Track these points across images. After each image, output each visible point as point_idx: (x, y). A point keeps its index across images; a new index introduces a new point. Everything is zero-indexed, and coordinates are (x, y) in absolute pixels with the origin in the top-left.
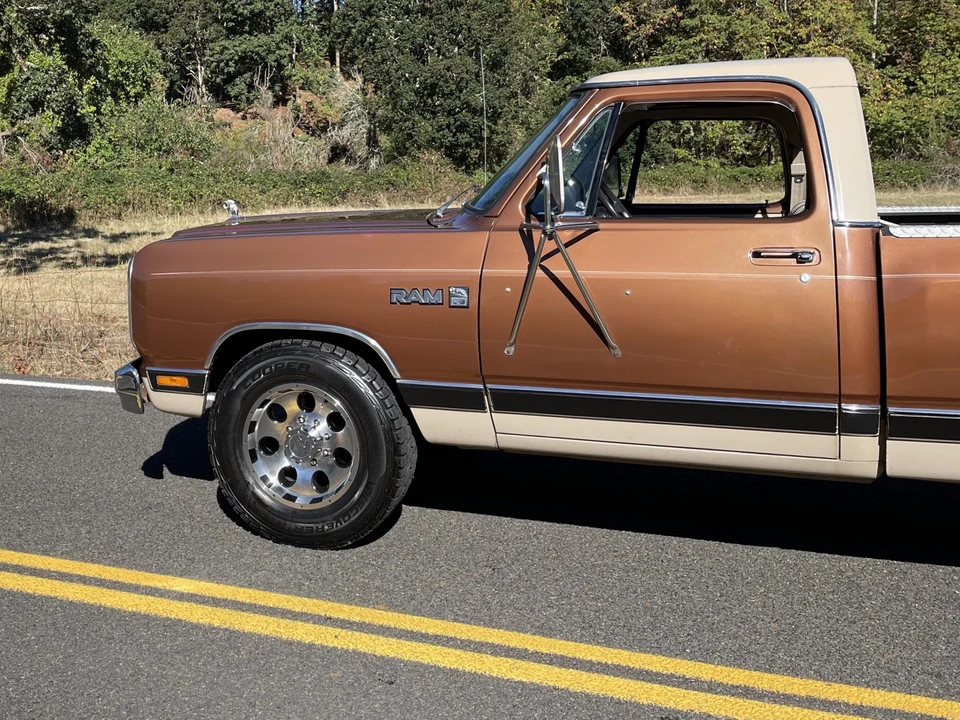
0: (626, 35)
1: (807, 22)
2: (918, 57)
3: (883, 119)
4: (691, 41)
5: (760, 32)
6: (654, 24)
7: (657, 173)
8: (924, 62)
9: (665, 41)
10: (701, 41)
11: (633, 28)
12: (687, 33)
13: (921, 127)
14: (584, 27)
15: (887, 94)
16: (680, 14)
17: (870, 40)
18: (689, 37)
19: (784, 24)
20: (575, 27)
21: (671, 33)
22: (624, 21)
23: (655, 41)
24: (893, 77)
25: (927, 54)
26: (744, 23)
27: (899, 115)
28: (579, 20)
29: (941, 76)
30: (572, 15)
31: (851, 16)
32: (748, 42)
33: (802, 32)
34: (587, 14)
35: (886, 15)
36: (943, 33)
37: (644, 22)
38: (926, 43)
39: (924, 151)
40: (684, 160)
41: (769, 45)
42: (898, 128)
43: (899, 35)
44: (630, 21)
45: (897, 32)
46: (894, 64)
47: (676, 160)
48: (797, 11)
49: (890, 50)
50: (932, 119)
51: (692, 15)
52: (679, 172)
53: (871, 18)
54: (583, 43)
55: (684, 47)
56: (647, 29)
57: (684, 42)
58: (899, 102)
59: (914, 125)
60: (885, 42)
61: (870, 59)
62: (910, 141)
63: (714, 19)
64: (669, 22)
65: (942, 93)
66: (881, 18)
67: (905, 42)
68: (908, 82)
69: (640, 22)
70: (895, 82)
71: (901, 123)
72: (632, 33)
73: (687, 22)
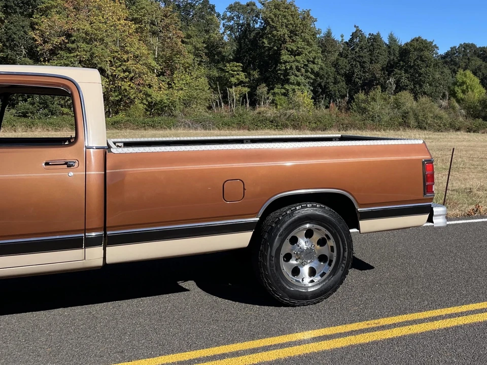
0: (37, 48)
1: (127, 52)
2: (173, 74)
3: (158, 99)
4: (72, 55)
5: (106, 54)
6: (52, 44)
7: (52, 120)
8: (175, 76)
9: (59, 53)
10: (77, 55)
11: (41, 45)
12: (70, 51)
13: (173, 103)
14: (13, 41)
15: (160, 88)
16: (66, 41)
17: (154, 63)
18: (70, 53)
19: (117, 52)
20: (8, 40)
21: (61, 49)
22: (36, 40)
23: (53, 52)
24: (163, 81)
25: (176, 72)
26: (98, 49)
27: (165, 97)
28: (10, 36)
29: (181, 82)
30: (6, 33)
31: (146, 52)
32: (100, 59)
33: (125, 57)
34: (15, 34)
35: (161, 54)
36: (183, 64)
37: (47, 42)
38: (176, 68)
39: (174, 113)
40: (67, 114)
41: (110, 61)
42: (165, 103)
43: (166, 63)
44: (39, 40)
45: (165, 62)
46: (164, 75)
47: (63, 114)
48: (123, 47)
49: (162, 69)
50: (178, 100)
51: (73, 42)
52: (63, 120)
53: (155, 55)
54: (12, 49)
55: (68, 57)
56: (49, 46)
57: (68, 55)
58: (165, 92)
59: (170, 102)
60: (160, 65)
61: (154, 73)
62: (169, 109)
63: (84, 45)
64: (60, 44)
65: (182, 89)
66: (159, 55)
67: (168, 66)
68: (169, 84)
69: (45, 42)
70: (163, 83)
71: (166, 101)
72: (40, 47)
73: (70, 45)
